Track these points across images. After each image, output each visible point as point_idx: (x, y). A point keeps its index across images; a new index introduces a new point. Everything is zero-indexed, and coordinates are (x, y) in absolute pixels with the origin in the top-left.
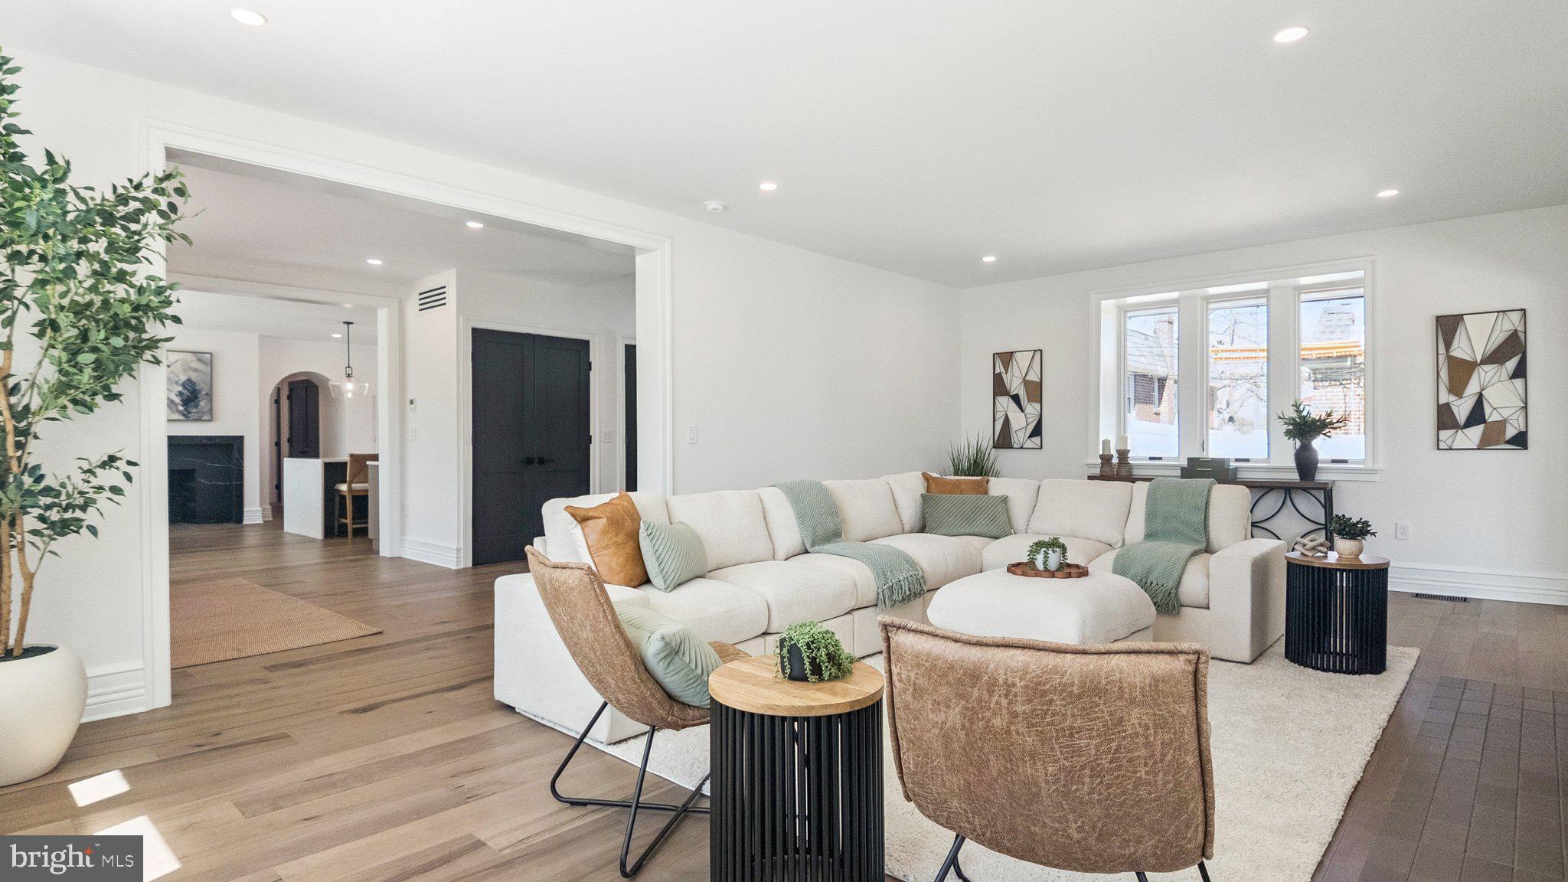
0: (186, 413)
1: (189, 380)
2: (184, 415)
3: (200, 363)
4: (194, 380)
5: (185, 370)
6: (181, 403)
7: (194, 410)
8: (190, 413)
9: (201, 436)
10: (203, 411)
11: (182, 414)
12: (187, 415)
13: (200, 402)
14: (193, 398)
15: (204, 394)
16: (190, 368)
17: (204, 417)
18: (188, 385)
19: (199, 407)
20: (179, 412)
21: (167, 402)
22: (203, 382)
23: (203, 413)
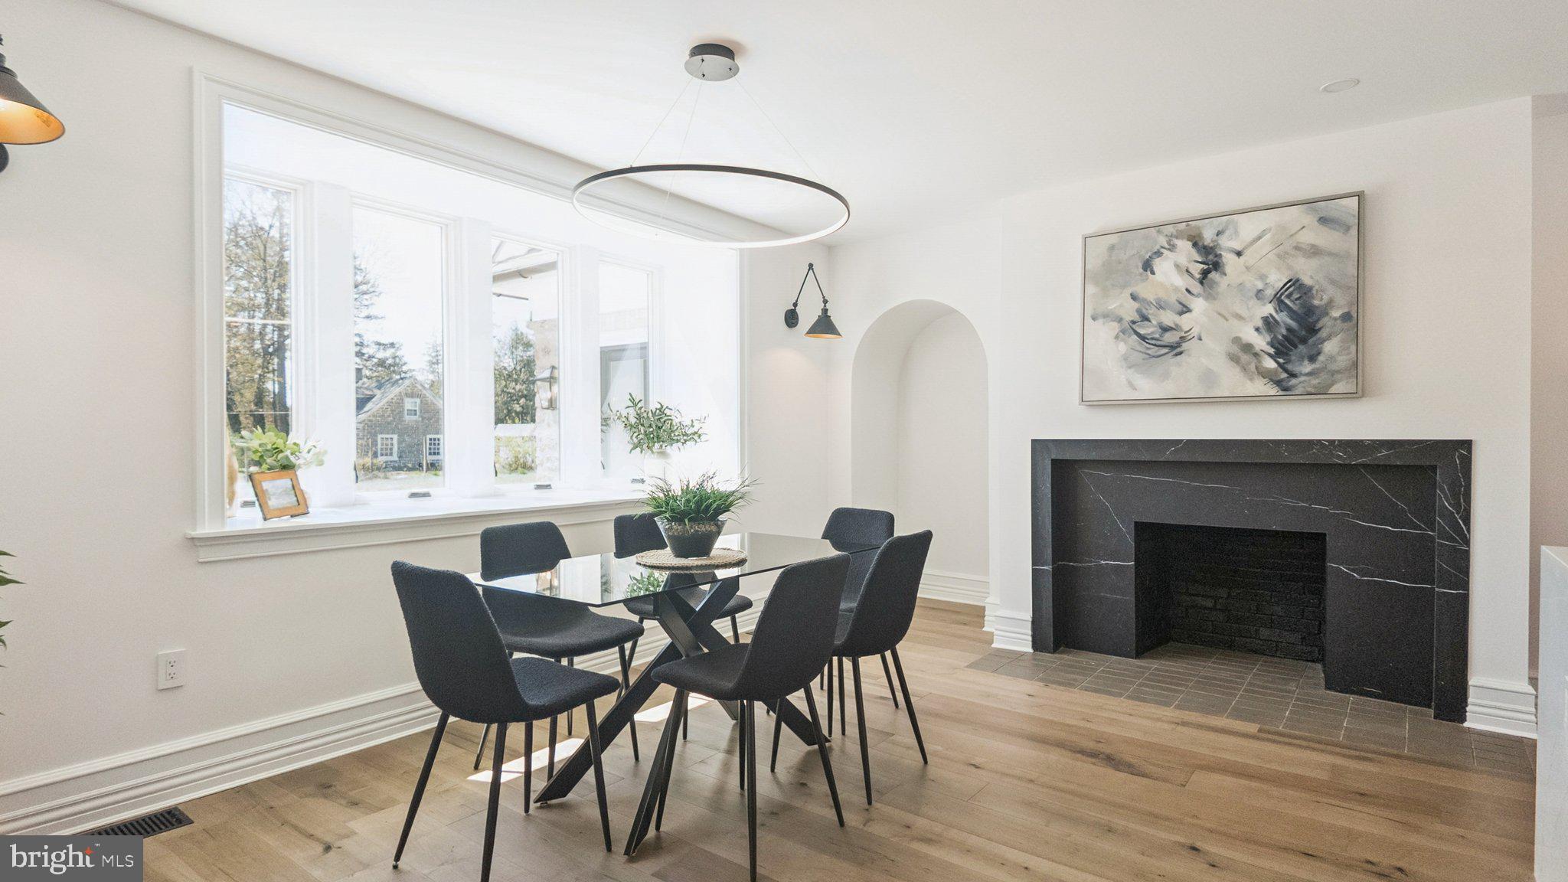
0: (1284, 375)
1: (1295, 283)
2: (1278, 383)
3: (1324, 229)
4: (1307, 281)
5: (1282, 256)
6: (1272, 351)
7: (1307, 367)
8: (1293, 375)
10: (1334, 367)
11: (1271, 380)
12: (1284, 384)
13: (1322, 343)
14: (1304, 333)
15: (1335, 319)
16: (1297, 248)
17: (1335, 387)
18: (1288, 297)
19: (1321, 358)
20: (1264, 374)
21: (1235, 349)
22: (1333, 282)
23: (1333, 373)
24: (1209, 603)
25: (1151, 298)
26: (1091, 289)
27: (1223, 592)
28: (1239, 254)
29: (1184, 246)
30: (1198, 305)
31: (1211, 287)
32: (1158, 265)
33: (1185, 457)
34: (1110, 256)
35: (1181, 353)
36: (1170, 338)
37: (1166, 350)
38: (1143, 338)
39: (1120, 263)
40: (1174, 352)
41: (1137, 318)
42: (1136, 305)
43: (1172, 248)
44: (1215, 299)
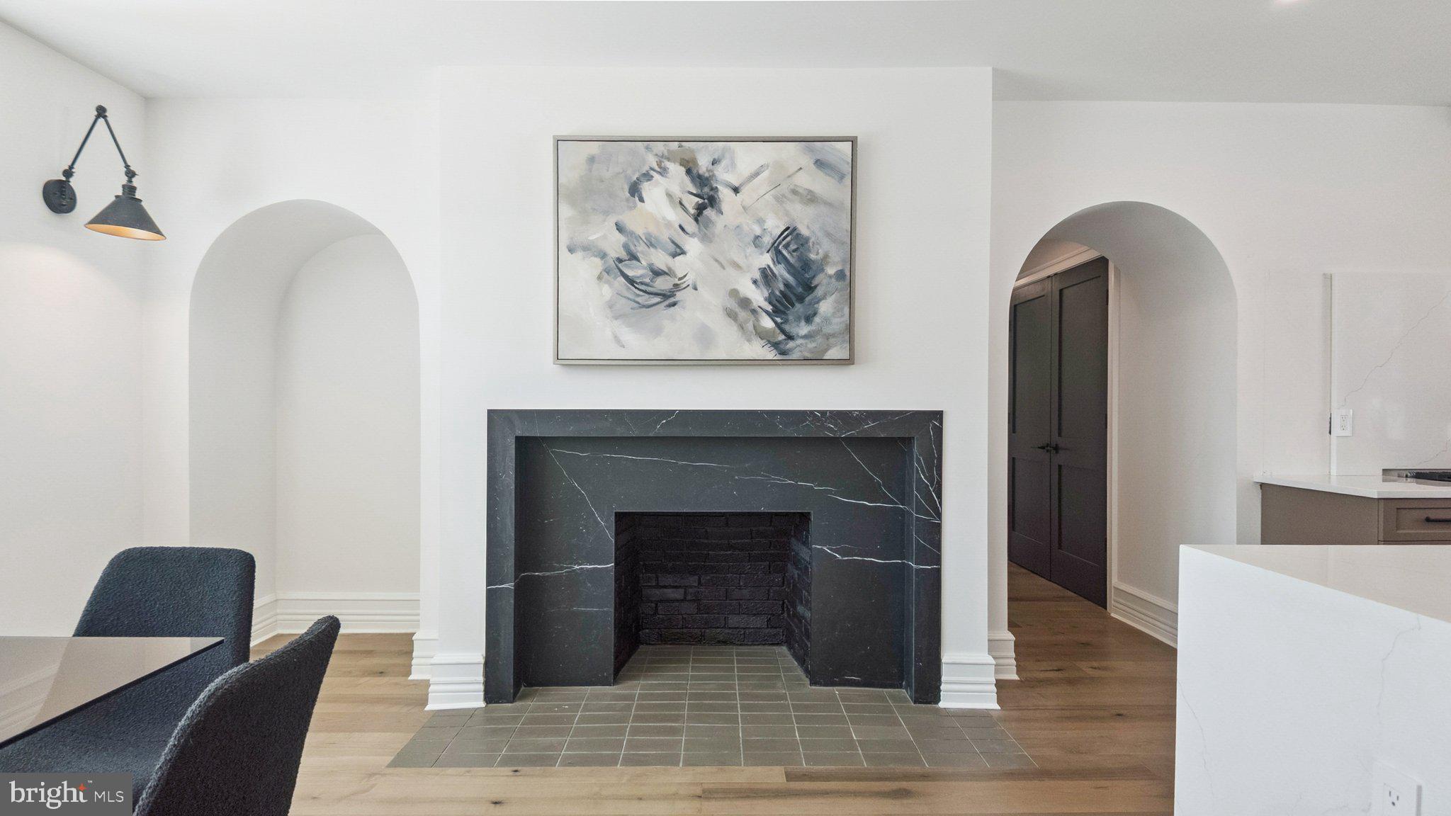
0: (782, 337)
1: (790, 231)
2: (775, 345)
3: (820, 174)
4: (804, 231)
5: (780, 199)
6: (770, 308)
7: (804, 329)
8: (790, 337)
9: (823, 413)
10: (828, 330)
11: (769, 342)
12: (782, 346)
13: (818, 302)
14: (800, 290)
15: (830, 277)
16: (794, 192)
17: (829, 352)
18: (786, 246)
19: (817, 319)
20: (761, 334)
21: (732, 304)
22: (828, 235)
23: (828, 337)
24: (678, 594)
25: (640, 231)
26: (566, 211)
27: (693, 580)
28: (736, 190)
29: (676, 170)
30: (693, 246)
31: (706, 227)
32: (646, 188)
33: (677, 432)
34: (590, 170)
35: (674, 304)
36: (662, 284)
37: (657, 299)
38: (631, 281)
39: (603, 181)
40: (667, 302)
41: (623, 255)
42: (622, 239)
43: (663, 172)
44: (711, 242)
